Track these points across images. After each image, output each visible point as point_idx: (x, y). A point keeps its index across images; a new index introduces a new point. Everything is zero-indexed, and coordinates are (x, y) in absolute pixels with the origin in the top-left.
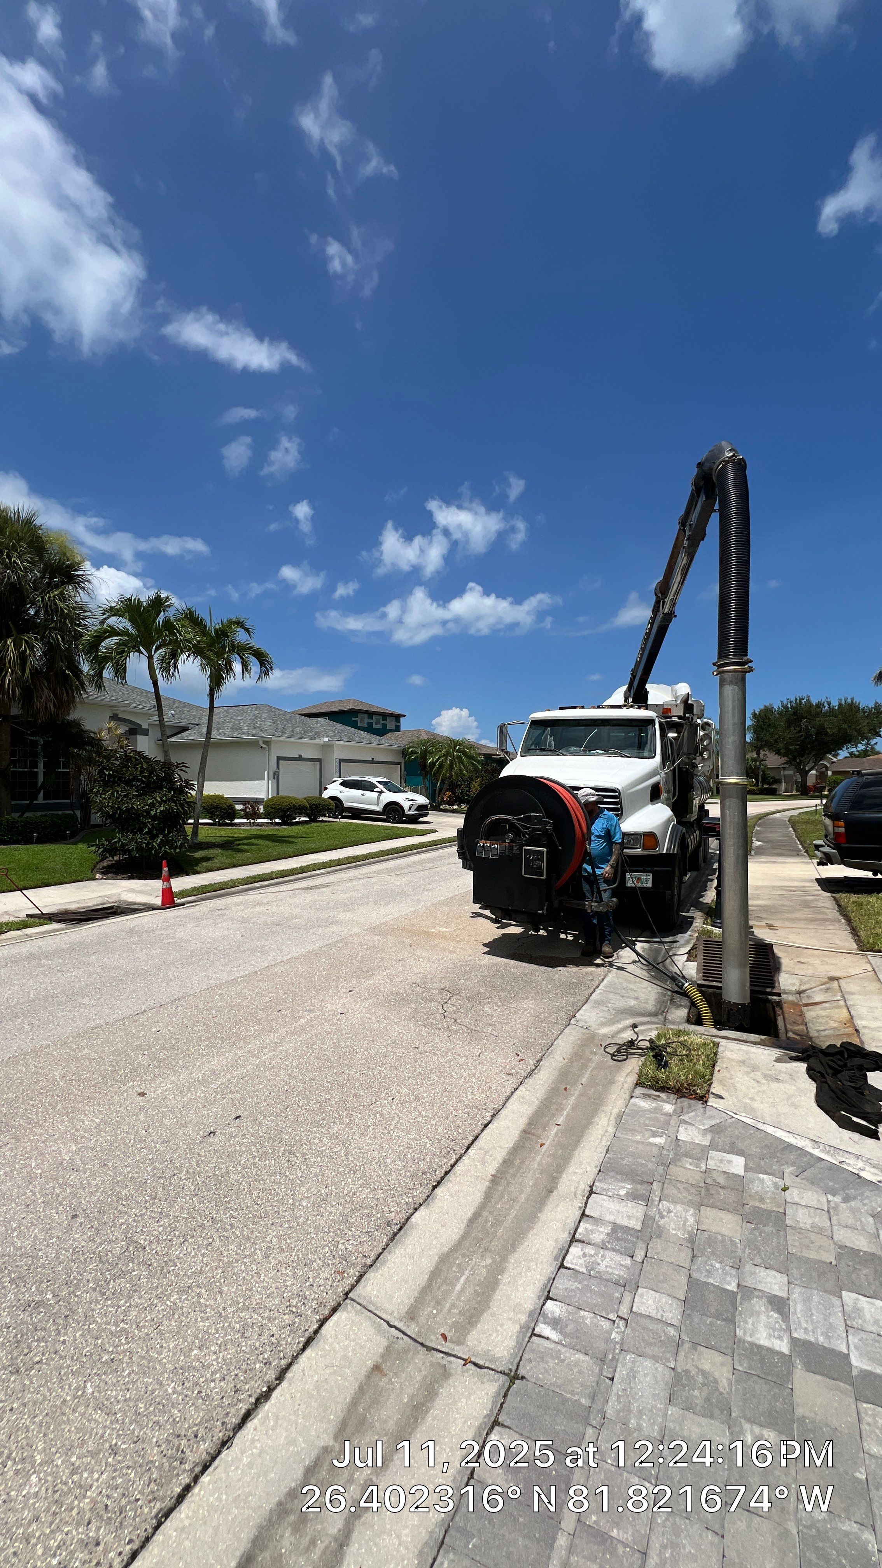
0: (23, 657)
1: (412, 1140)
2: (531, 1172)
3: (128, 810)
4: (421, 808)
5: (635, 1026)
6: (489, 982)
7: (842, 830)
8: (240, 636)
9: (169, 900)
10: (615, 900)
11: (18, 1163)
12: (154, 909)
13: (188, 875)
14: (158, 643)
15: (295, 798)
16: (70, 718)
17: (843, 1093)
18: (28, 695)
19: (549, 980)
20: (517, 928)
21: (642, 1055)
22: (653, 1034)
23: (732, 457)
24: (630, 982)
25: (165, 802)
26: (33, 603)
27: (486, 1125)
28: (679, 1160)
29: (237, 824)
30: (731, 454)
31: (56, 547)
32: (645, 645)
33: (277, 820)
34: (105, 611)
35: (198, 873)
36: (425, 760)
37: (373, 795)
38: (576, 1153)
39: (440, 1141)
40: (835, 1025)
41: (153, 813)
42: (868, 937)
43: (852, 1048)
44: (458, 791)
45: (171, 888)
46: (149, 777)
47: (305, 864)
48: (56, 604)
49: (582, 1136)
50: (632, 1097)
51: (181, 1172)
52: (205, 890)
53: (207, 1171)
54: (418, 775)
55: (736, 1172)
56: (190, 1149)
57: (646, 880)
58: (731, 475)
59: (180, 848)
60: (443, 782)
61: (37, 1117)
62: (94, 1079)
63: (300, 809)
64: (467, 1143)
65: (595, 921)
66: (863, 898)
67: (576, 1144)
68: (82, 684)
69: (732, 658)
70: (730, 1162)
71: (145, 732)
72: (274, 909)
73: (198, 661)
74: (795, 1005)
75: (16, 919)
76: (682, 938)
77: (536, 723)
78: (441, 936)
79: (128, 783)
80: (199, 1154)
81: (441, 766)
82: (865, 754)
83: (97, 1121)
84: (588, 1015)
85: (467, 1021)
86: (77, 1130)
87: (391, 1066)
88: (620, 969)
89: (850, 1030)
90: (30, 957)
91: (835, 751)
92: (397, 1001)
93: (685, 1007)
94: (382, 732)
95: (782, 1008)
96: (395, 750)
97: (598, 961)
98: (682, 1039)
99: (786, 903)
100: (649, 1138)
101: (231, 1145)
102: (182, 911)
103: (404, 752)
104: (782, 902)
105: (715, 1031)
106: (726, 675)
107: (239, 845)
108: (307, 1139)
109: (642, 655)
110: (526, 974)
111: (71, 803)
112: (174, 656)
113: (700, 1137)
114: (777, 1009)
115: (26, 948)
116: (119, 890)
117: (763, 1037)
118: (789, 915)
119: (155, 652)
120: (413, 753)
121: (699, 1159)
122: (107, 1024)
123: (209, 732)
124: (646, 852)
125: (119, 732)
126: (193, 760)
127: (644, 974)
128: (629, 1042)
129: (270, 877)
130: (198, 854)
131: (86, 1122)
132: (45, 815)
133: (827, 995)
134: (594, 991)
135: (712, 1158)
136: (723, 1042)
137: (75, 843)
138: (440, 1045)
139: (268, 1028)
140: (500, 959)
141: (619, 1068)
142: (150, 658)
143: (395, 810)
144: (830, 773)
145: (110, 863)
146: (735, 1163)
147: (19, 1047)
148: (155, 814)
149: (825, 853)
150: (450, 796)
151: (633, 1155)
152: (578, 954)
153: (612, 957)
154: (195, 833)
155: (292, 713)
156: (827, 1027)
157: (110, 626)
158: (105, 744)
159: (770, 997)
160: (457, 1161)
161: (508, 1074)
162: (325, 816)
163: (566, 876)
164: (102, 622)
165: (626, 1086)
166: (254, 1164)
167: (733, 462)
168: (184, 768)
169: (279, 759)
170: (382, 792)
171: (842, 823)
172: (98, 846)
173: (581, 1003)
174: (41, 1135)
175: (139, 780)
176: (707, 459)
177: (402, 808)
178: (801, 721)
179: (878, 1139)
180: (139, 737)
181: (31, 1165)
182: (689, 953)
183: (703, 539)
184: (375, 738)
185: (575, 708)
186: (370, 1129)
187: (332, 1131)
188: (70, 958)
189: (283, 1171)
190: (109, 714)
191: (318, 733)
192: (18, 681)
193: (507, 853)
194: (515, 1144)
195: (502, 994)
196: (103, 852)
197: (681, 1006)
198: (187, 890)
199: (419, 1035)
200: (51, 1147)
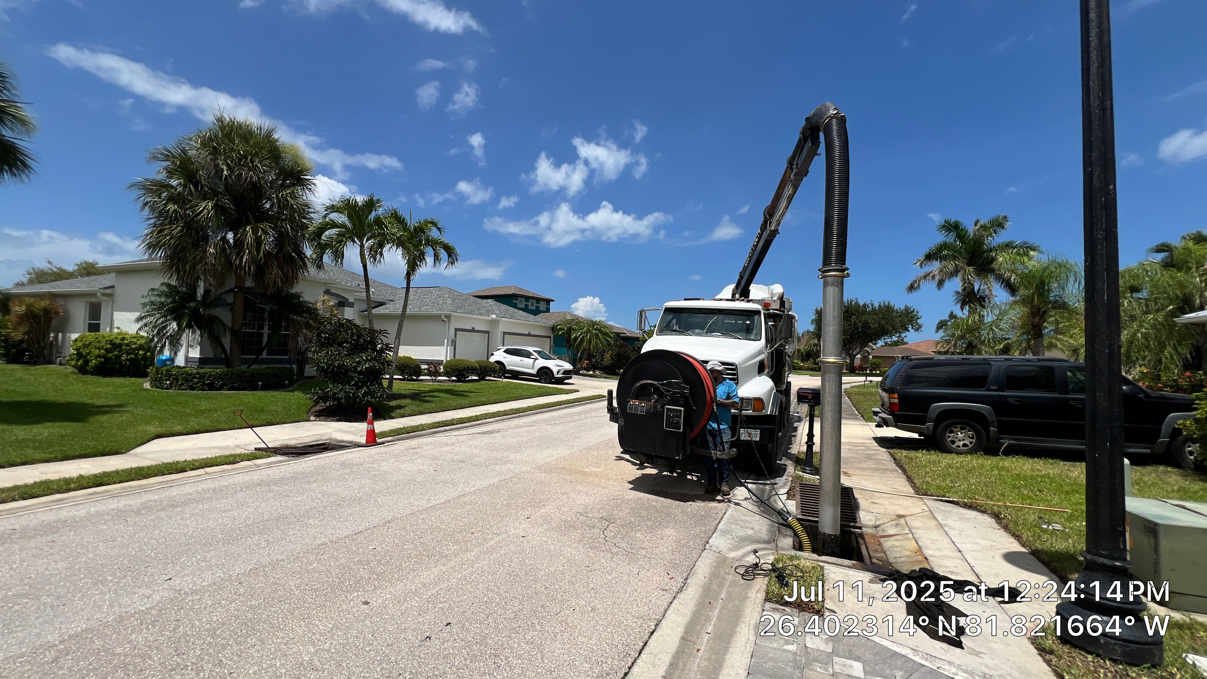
0: (258, 242)
1: (594, 645)
2: (693, 673)
3: (339, 365)
4: (566, 372)
5: (755, 552)
6: (637, 513)
7: (896, 401)
8: (434, 233)
9: (372, 439)
10: (735, 450)
11: (265, 663)
12: (359, 446)
13: (385, 419)
14: (369, 235)
15: (468, 361)
16: (293, 291)
17: (928, 609)
18: (261, 271)
19: (684, 512)
20: (653, 469)
21: (766, 576)
22: (771, 559)
23: (836, 114)
24: (746, 516)
25: (369, 361)
26: (269, 199)
27: (652, 633)
28: (811, 664)
29: (421, 380)
30: (835, 112)
31: (289, 156)
32: (753, 254)
33: (454, 378)
34: (327, 208)
35: (393, 418)
36: (570, 335)
37: (530, 361)
38: (727, 657)
39: (617, 646)
40: (908, 553)
41: (359, 369)
42: (922, 484)
43: (929, 573)
44: (594, 360)
45: (374, 430)
46: (358, 340)
47: (478, 414)
48: (287, 201)
49: (729, 643)
50: (763, 610)
51: (406, 672)
52: (400, 432)
53: (427, 672)
54: (564, 347)
55: (857, 676)
56: (412, 652)
57: (755, 435)
58: (835, 128)
59: (379, 398)
60: (582, 353)
61: (279, 622)
62: (324, 589)
63: (472, 370)
64: (639, 648)
65: (716, 466)
66: (912, 454)
67: (726, 650)
68: (305, 264)
69: (833, 266)
70: (851, 666)
71: (351, 305)
72: (458, 449)
73: (400, 251)
74: (874, 536)
75: (246, 452)
76: (780, 481)
77: (668, 310)
78: (592, 474)
79: (340, 344)
80: (419, 656)
81: (582, 340)
82: (896, 344)
83: (330, 626)
84: (718, 542)
85: (624, 545)
86: (314, 634)
87: (569, 582)
88: (737, 504)
89: (920, 558)
90: (261, 483)
91: (875, 340)
92: (566, 527)
93: (790, 536)
94: (536, 312)
95: (863, 539)
96: (547, 327)
97: (719, 498)
98: (795, 563)
99: (855, 456)
100: (783, 646)
101: (445, 649)
102: (383, 448)
103: (553, 329)
104: (850, 455)
105: (815, 556)
106: (829, 279)
107: (425, 396)
108: (508, 644)
109: (749, 261)
110: (664, 507)
111: (290, 359)
112: (381, 245)
113: (824, 645)
114: (859, 539)
115: (257, 476)
116: (330, 431)
117: (854, 562)
118: (858, 465)
119: (366, 242)
120: (560, 329)
121: (826, 664)
122: (331, 541)
123: (405, 307)
124: (755, 414)
125: (331, 303)
126: (392, 328)
127: (755, 509)
128: (754, 564)
129: (451, 423)
130: (393, 403)
131: (321, 627)
132: (269, 368)
133: (897, 529)
134: (720, 522)
135: (837, 663)
136: (827, 566)
137: (293, 391)
138: (605, 565)
139: (464, 548)
140: (642, 494)
141: (750, 586)
142: (362, 246)
143: (547, 373)
144: (871, 357)
145: (321, 408)
146: (855, 668)
147: (258, 561)
148: (361, 370)
149: (882, 418)
150: (587, 365)
151: (773, 660)
152: (702, 492)
153: (729, 495)
154: (390, 385)
155: (468, 294)
156: (902, 555)
157: (331, 220)
158: (320, 312)
159: (853, 530)
160: (633, 664)
161: (664, 590)
162: (491, 376)
163: (697, 430)
164: (325, 217)
165: (758, 601)
166: (466, 665)
167: (837, 118)
168: (385, 334)
169: (457, 330)
170: (536, 359)
171: (896, 395)
172: (313, 394)
173: (711, 532)
174: (283, 638)
175: (347, 342)
176: (814, 115)
177: (552, 372)
178: (851, 317)
179: (963, 648)
180: (346, 308)
181: (276, 665)
182: (788, 493)
183: (806, 175)
184: (531, 317)
185: (699, 299)
186: (559, 636)
187: (528, 637)
188: (294, 485)
189: (491, 672)
190: (323, 289)
191: (488, 311)
192: (253, 260)
193: (652, 410)
194: (677, 649)
195: (650, 523)
196: (317, 399)
197: (787, 535)
198: (386, 432)
199: (588, 556)
200: (292, 649)
